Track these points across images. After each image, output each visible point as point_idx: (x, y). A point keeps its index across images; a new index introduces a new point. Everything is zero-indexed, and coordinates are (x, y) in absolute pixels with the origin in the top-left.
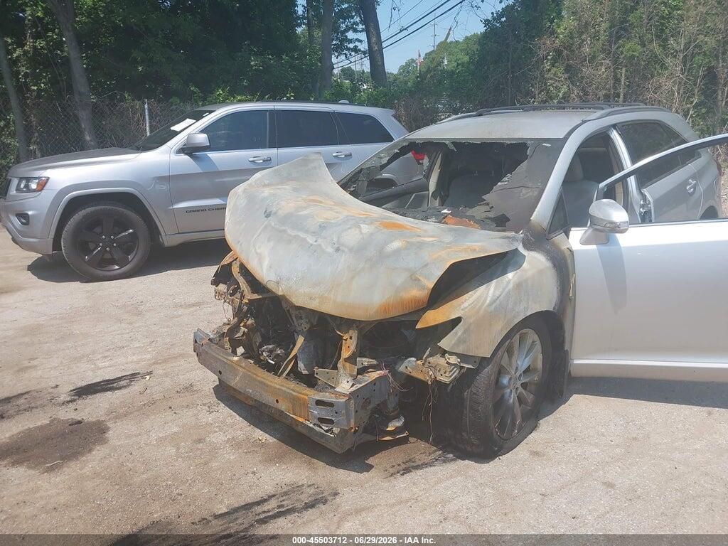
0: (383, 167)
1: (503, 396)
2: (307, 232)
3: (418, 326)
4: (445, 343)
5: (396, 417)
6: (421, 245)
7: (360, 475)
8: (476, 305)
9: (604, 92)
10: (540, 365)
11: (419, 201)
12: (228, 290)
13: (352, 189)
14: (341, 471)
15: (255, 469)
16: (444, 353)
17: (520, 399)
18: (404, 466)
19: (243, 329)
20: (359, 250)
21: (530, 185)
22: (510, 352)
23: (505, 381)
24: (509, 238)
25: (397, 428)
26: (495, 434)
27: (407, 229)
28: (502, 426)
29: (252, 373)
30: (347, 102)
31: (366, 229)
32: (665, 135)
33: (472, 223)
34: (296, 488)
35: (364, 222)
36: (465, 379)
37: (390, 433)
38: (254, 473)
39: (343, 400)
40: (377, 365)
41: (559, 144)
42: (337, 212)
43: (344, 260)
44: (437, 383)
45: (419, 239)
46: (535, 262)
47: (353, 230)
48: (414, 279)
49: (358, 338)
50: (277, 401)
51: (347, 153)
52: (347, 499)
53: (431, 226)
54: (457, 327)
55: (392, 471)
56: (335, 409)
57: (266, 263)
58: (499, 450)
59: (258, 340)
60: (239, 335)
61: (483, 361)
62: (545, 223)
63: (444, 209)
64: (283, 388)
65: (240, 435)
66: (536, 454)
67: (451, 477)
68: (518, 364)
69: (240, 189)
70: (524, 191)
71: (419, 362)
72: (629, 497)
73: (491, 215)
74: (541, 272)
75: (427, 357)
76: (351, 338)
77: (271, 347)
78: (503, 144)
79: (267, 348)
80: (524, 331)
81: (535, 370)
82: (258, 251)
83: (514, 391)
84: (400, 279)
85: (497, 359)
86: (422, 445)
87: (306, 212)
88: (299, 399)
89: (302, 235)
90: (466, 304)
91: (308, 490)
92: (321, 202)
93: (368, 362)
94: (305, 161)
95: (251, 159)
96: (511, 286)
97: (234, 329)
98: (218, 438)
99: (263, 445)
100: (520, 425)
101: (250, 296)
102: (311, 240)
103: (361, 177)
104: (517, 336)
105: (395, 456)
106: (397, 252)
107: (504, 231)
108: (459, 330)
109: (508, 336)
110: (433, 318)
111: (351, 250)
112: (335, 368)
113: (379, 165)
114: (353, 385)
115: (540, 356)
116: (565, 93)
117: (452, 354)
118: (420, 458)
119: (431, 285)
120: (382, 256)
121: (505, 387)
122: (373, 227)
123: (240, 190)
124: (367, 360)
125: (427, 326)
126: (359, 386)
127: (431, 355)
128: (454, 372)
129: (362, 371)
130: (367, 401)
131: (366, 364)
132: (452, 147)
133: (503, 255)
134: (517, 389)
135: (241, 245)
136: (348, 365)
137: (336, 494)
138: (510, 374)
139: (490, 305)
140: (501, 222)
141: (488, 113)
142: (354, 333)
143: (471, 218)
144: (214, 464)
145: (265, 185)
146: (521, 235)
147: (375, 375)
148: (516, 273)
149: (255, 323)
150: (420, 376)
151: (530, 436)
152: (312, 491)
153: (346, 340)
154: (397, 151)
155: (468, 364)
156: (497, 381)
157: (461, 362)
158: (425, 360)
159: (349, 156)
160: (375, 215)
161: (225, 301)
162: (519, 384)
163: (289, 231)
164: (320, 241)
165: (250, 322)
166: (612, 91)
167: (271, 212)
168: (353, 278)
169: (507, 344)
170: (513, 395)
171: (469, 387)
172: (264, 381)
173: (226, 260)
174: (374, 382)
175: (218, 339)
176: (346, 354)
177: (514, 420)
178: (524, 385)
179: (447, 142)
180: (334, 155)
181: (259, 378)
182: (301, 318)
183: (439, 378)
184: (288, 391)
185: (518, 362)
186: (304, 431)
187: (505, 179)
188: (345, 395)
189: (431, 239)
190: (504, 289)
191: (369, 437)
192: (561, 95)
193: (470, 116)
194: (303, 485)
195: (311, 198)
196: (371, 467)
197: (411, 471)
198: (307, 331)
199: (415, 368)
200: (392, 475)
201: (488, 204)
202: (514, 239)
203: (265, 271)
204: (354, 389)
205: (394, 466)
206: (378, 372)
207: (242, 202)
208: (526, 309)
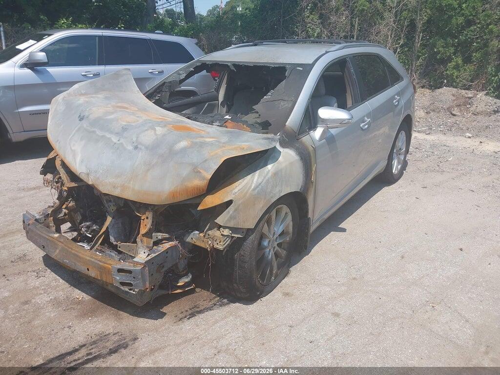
0: (182, 81)
1: (264, 254)
2: (111, 133)
3: (199, 208)
4: (220, 220)
5: (186, 275)
6: (202, 145)
7: (156, 322)
8: (244, 190)
9: (344, 34)
10: (291, 229)
11: (211, 109)
12: (54, 179)
13: (157, 98)
14: (142, 319)
15: (71, 324)
16: (219, 227)
17: (277, 255)
18: (190, 312)
19: (64, 210)
20: (153, 148)
21: (286, 98)
22: (269, 222)
23: (265, 243)
24: (269, 139)
25: (186, 283)
26: (257, 283)
27: (193, 131)
28: (263, 277)
29: (68, 247)
30: (161, 32)
31: (160, 130)
32: (381, 64)
33: (245, 126)
34: (103, 337)
35: (159, 124)
36: (236, 245)
37: (180, 287)
38: (70, 327)
39: (139, 268)
40: (169, 237)
41: (308, 68)
42: (138, 117)
43: (141, 157)
44: (215, 250)
45: (202, 140)
46: (288, 156)
47: (149, 131)
48: (196, 171)
49: (153, 218)
50: (88, 269)
51: (160, 70)
52: (144, 343)
53: (213, 130)
54: (230, 207)
55: (181, 316)
56: (132, 275)
57: (78, 159)
58: (261, 294)
59: (79, 218)
60: (62, 215)
61: (249, 231)
62: (296, 128)
63: (227, 115)
64: (93, 260)
65: (61, 295)
66: (287, 294)
67: (225, 317)
68: (275, 230)
69: (60, 97)
70: (282, 103)
71: (202, 235)
72: (349, 323)
73: (259, 121)
74: (291, 164)
75: (207, 231)
76: (147, 218)
77: (88, 224)
78: (269, 67)
79: (85, 225)
80: (279, 206)
81: (287, 233)
82: (73, 148)
83: (272, 250)
84: (185, 172)
85: (259, 229)
86: (205, 293)
87: (112, 117)
88: (105, 268)
89: (108, 135)
90: (236, 190)
91: (113, 338)
92: (127, 108)
93: (162, 236)
94: (117, 75)
95: (83, 74)
96: (270, 174)
97: (57, 210)
98: (42, 299)
99: (79, 303)
100: (276, 273)
101: (69, 184)
102: (114, 139)
103: (164, 89)
104: (274, 211)
105: (184, 304)
106: (184, 150)
107: (267, 133)
108: (231, 209)
109: (268, 211)
110: (211, 201)
111: (147, 148)
112: (135, 242)
113: (178, 80)
114: (149, 255)
115: (291, 224)
116: (318, 34)
117: (225, 228)
118: (203, 304)
119: (209, 177)
120: (172, 153)
121: (266, 248)
122: (166, 130)
123: (60, 99)
124: (161, 234)
125: (207, 207)
126: (153, 255)
127: (210, 229)
128: (227, 242)
129: (156, 243)
130: (161, 266)
131: (160, 237)
132: (233, 68)
133: (266, 151)
134: (274, 248)
135: (60, 143)
136: (145, 239)
137: (135, 339)
138: (269, 238)
139: (254, 189)
140: (265, 126)
141: (261, 44)
142: (149, 215)
143: (245, 122)
144: (36, 322)
145: (82, 95)
146: (278, 136)
147: (167, 245)
148: (274, 164)
149: (76, 205)
150: (202, 245)
151: (283, 281)
152: (117, 338)
153: (144, 220)
154: (192, 69)
155: (237, 234)
156: (260, 244)
157: (232, 233)
158: (206, 233)
159: (161, 72)
160: (170, 120)
161: (52, 188)
162: (276, 244)
163: (98, 133)
164: (122, 141)
165: (72, 204)
166: (349, 33)
167: (83, 116)
168: (148, 170)
169: (266, 218)
170: (272, 252)
171: (239, 250)
172: (78, 254)
173: (51, 155)
174: (167, 251)
175: (44, 219)
176: (143, 231)
177: (271, 271)
178: (279, 245)
179: (229, 64)
180: (150, 71)
181: (73, 252)
182: (110, 201)
183: (216, 246)
184: (96, 261)
185: (275, 229)
186: (113, 290)
187: (269, 94)
188: (141, 264)
189: (211, 140)
190: (265, 177)
191: (164, 292)
192: (316, 34)
193: (248, 46)
194: (109, 334)
195: (119, 104)
196: (164, 314)
197: (195, 316)
198: (114, 212)
199: (199, 239)
200: (181, 319)
201: (257, 113)
202: (273, 140)
203: (77, 165)
204: (149, 258)
205: (182, 312)
206: (170, 243)
207: (62, 108)
208: (280, 191)
